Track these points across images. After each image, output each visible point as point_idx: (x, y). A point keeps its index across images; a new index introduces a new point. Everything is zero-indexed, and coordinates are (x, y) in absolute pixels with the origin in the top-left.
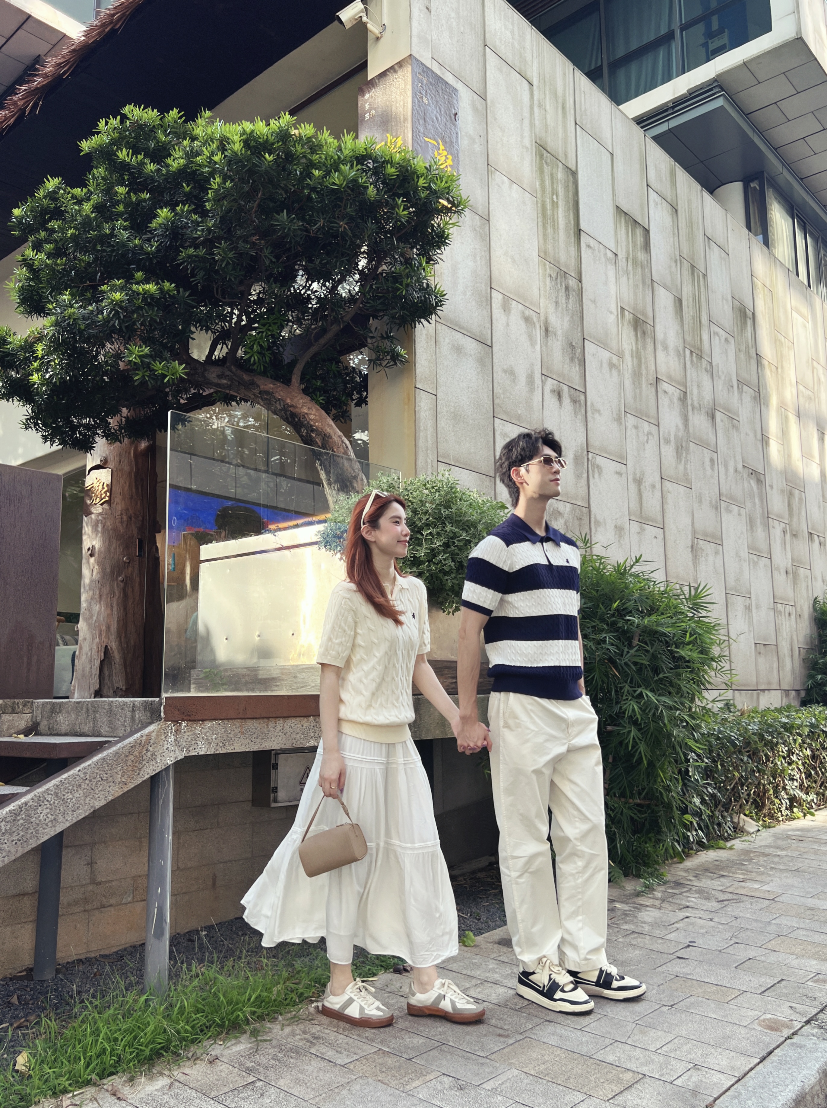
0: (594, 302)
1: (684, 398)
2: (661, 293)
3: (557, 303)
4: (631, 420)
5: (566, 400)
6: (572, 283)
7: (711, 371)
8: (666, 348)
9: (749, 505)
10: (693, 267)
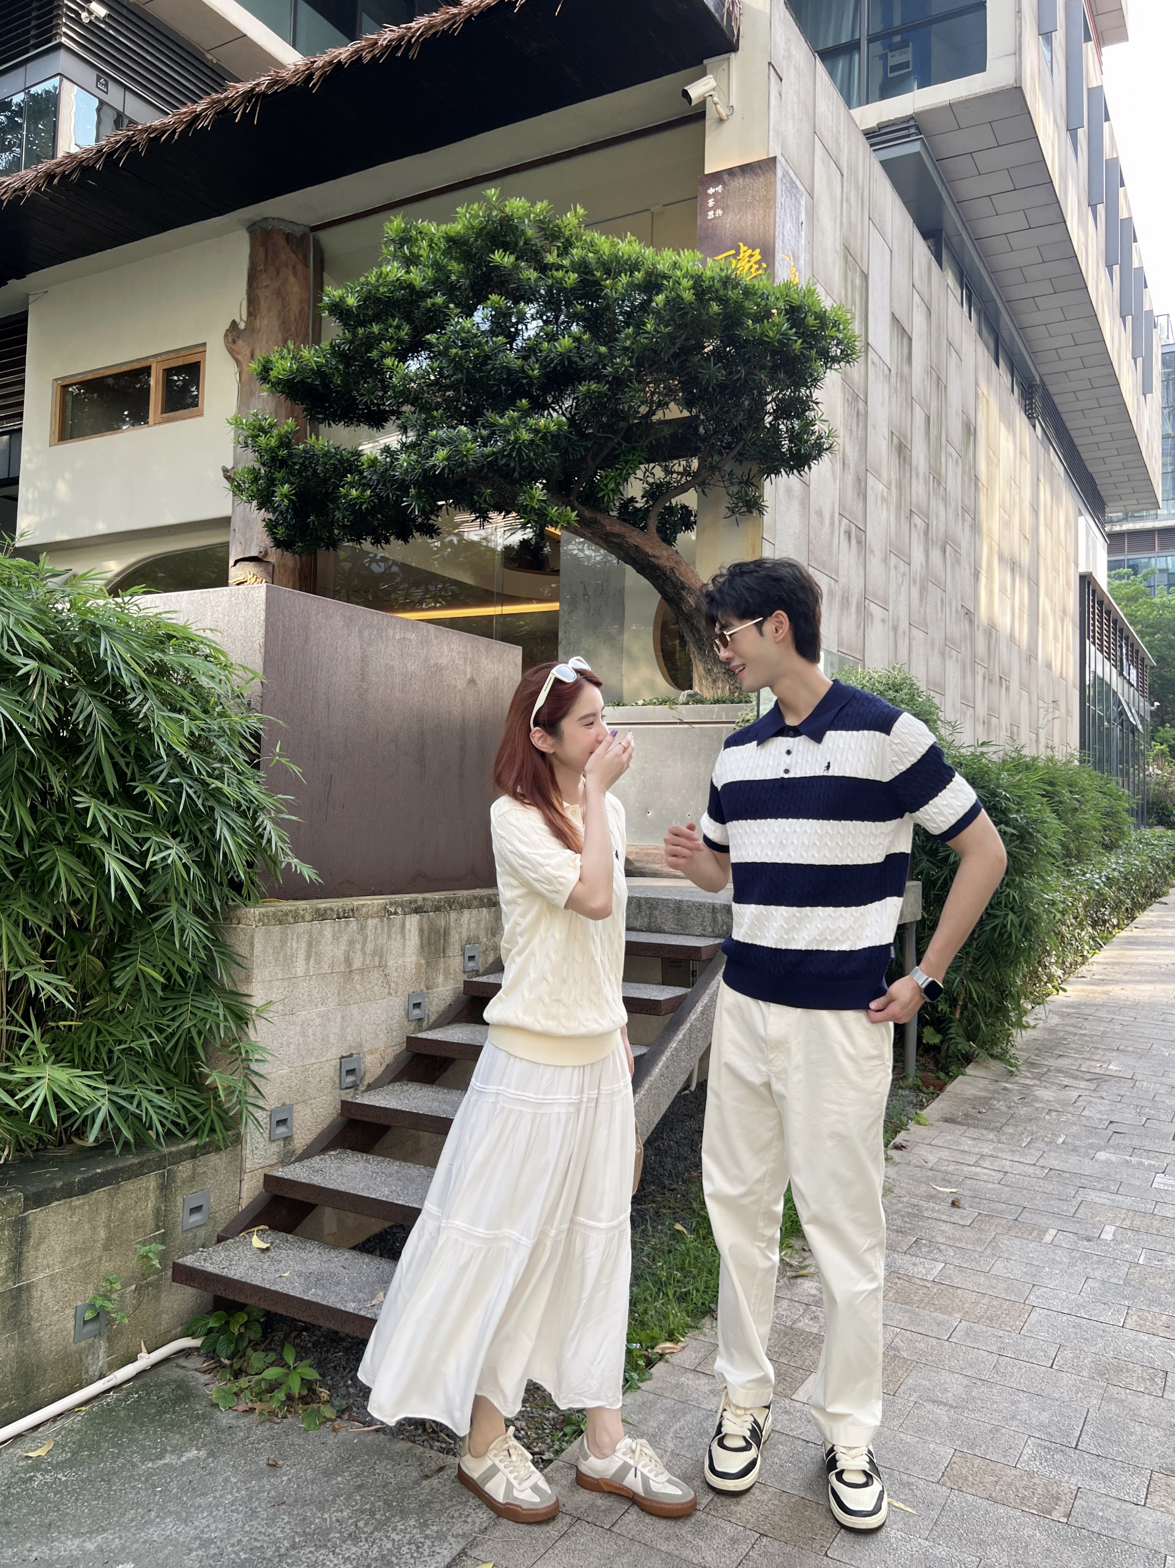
0: (874, 426)
1: (926, 533)
2: (918, 409)
3: (851, 430)
4: (893, 560)
5: (854, 542)
6: (861, 405)
7: (945, 500)
8: (917, 475)
9: (963, 648)
10: (938, 378)
